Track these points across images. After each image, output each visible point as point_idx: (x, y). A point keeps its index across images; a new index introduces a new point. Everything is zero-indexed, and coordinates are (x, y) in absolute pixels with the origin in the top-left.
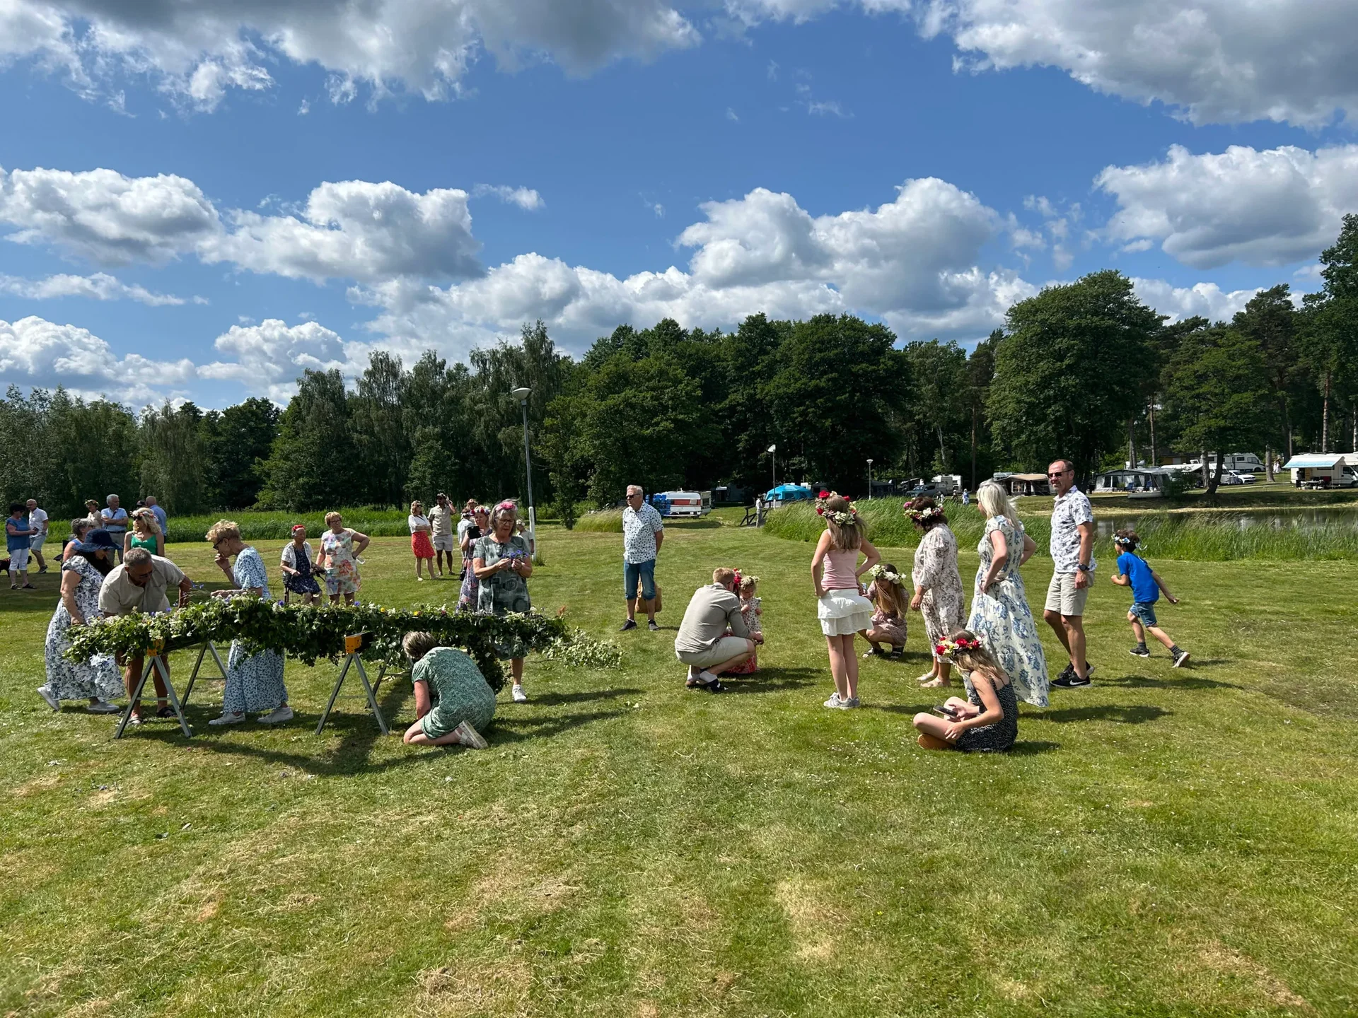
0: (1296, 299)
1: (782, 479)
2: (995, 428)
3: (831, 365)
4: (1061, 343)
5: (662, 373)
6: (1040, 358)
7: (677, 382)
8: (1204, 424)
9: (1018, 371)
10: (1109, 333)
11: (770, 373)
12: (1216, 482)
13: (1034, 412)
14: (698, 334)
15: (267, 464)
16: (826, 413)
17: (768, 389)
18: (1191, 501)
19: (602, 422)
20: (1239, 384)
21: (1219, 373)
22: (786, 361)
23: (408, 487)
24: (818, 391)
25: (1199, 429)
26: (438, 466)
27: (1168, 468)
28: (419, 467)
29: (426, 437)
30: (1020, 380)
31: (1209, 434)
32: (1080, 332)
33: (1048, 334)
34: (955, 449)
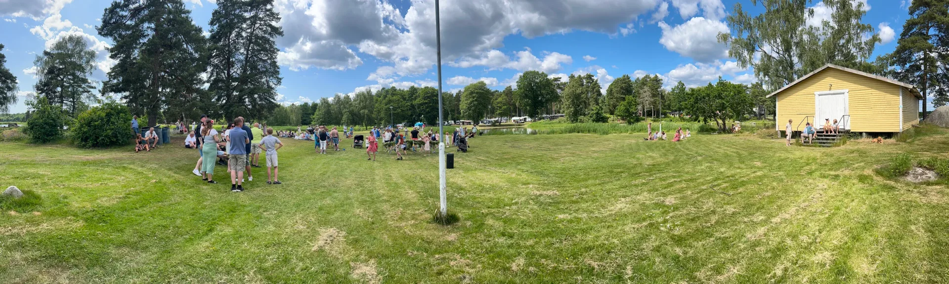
0: (513, 88)
1: (418, 121)
2: (462, 111)
3: (428, 97)
4: (474, 95)
5: (398, 100)
6: (470, 98)
7: (402, 102)
8: (498, 112)
9: (466, 100)
10: (482, 93)
11: (415, 99)
12: (501, 122)
13: (469, 109)
14: (400, 90)
15: (314, 116)
16: (427, 107)
17: (416, 102)
18: (497, 126)
19: (386, 110)
20: (504, 105)
21: (501, 102)
22: (419, 96)
23: (342, 122)
24: (426, 103)
25: (498, 113)
26: (348, 119)
27: (493, 119)
28: (345, 117)
29: (346, 112)
30: (466, 102)
31: (499, 114)
32: (477, 93)
33: (472, 93)
34: (453, 115)
